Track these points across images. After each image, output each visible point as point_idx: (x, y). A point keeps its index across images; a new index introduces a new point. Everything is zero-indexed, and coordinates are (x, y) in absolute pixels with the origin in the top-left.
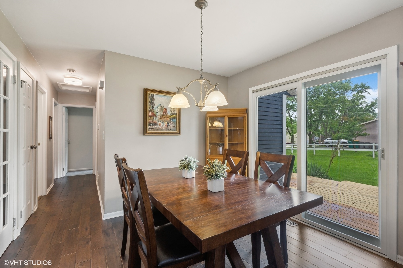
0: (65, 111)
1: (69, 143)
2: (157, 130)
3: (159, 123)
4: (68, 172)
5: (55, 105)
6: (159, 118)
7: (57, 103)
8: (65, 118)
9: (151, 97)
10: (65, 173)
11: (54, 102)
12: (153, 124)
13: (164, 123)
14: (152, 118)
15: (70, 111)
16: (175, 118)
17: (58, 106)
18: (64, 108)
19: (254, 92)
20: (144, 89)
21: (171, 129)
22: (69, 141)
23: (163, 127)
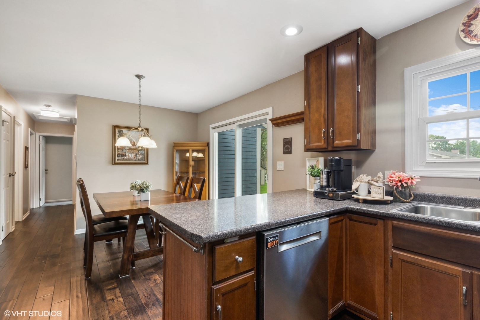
0: (42, 140)
1: (46, 173)
2: (126, 160)
3: (127, 154)
4: (46, 203)
5: (31, 134)
6: (127, 151)
7: (33, 132)
8: (42, 147)
9: (119, 133)
10: (42, 203)
11: (31, 132)
12: (121, 155)
13: (132, 154)
14: (121, 150)
15: (48, 140)
16: (143, 150)
17: (34, 135)
18: (41, 137)
19: (213, 128)
20: (113, 125)
21: (139, 160)
22: (46, 170)
23: (131, 158)
